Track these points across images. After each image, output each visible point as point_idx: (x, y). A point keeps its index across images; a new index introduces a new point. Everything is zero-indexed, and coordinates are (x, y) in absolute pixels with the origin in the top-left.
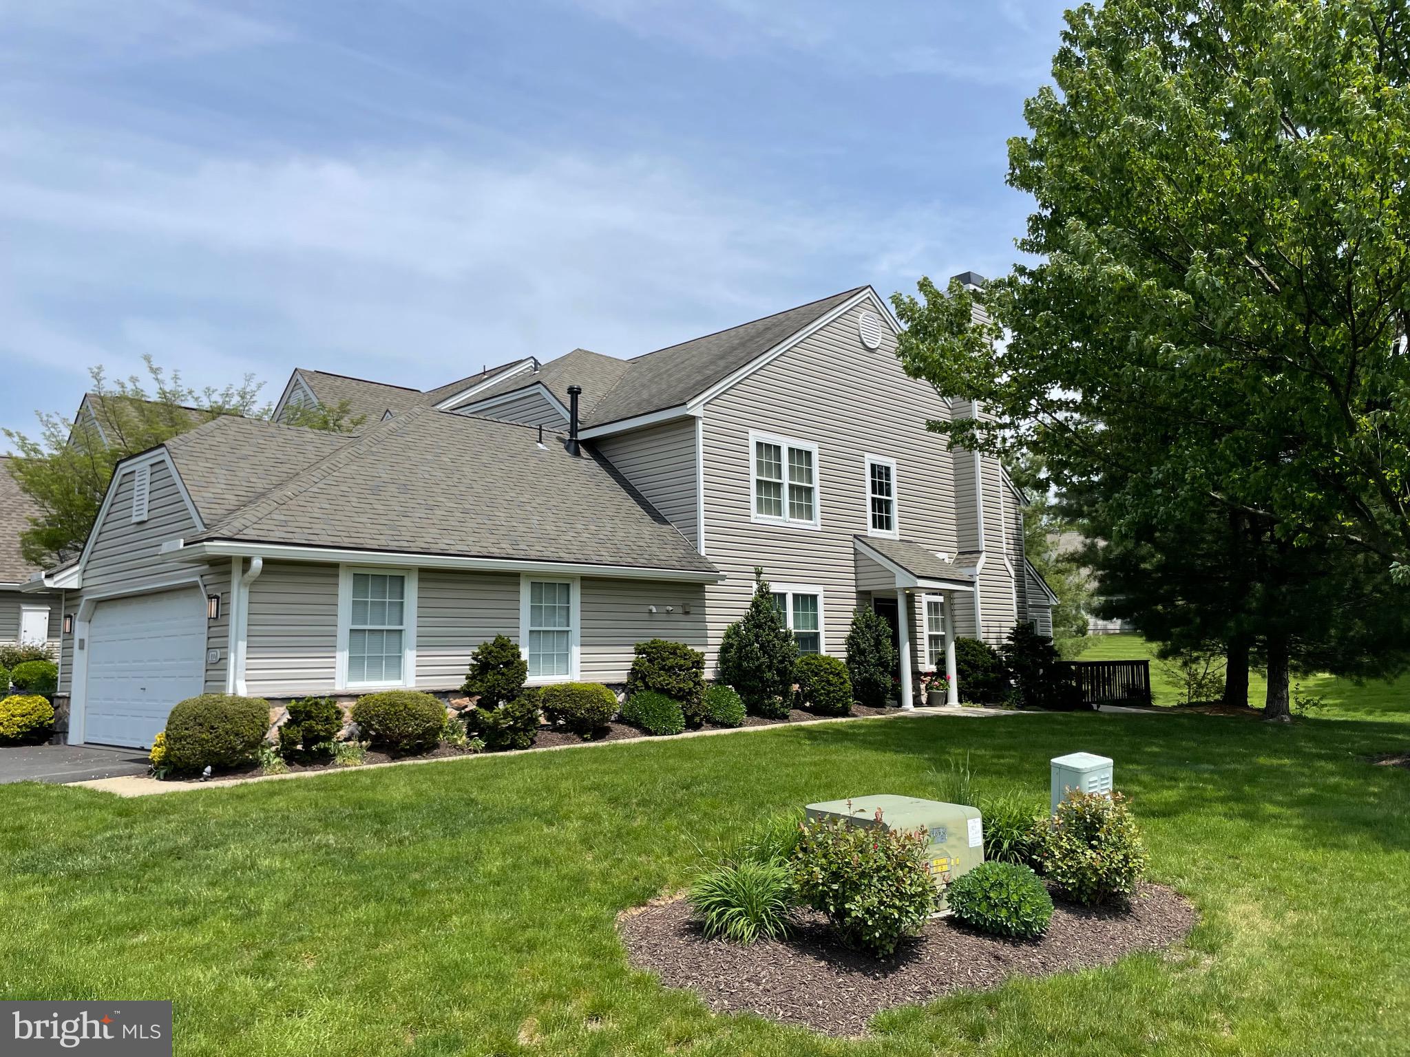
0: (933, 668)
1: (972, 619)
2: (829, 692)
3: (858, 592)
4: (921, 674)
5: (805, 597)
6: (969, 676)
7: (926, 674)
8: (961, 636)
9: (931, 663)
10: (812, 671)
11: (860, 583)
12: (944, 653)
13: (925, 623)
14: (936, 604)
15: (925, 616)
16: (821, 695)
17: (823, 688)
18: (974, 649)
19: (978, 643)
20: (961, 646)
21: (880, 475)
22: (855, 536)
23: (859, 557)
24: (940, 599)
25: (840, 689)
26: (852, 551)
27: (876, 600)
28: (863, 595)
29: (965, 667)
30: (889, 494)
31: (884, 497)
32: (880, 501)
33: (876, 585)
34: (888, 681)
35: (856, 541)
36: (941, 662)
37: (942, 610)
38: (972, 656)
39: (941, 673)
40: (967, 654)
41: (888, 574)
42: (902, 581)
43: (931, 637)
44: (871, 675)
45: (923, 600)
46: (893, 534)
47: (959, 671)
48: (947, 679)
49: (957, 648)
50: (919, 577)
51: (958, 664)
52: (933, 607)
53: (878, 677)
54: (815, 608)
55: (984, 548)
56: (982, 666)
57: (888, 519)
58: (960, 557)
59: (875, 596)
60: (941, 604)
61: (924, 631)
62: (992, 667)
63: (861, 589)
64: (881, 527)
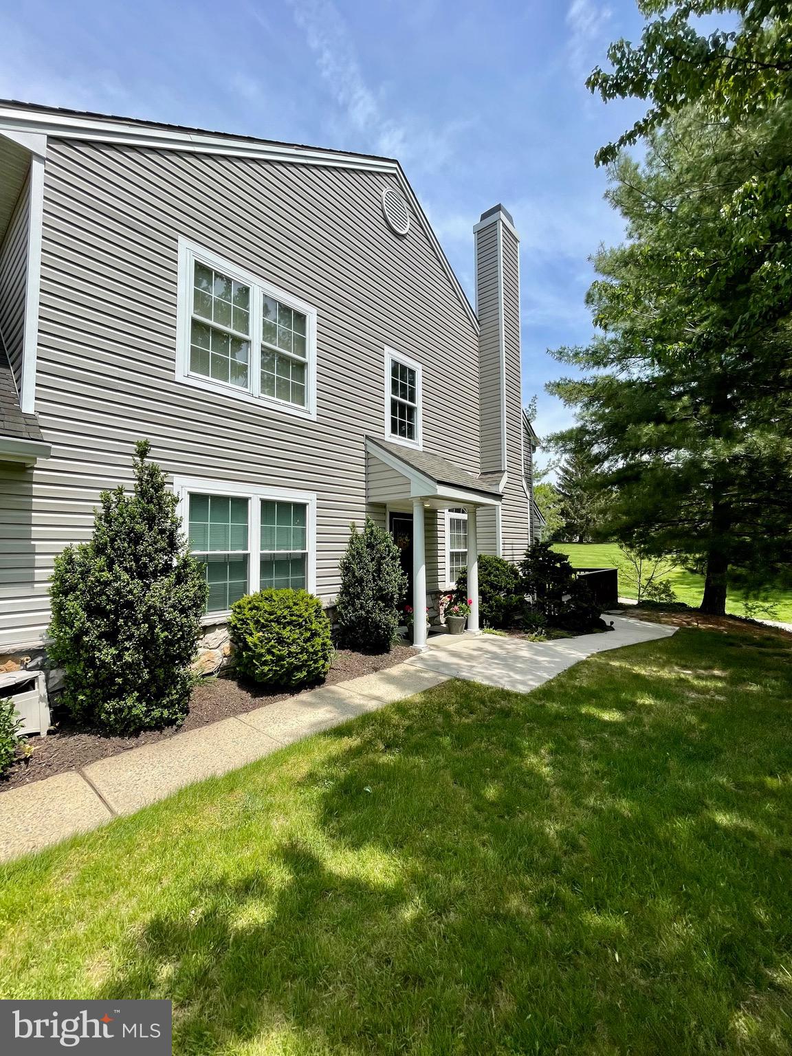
0: (452, 586)
1: (493, 536)
2: (281, 658)
3: (369, 504)
4: (441, 593)
5: (284, 506)
6: (490, 598)
7: (446, 593)
8: (483, 553)
9: (452, 580)
10: (257, 622)
11: (371, 492)
12: (465, 572)
13: (447, 541)
14: (458, 521)
15: (447, 534)
16: (265, 663)
17: (269, 652)
18: (498, 569)
19: (500, 561)
20: (484, 565)
21: (402, 376)
22: (367, 437)
23: (371, 462)
24: (464, 516)
25: (303, 650)
26: (363, 454)
27: (392, 515)
28: (376, 508)
29: (488, 589)
30: (412, 399)
31: (407, 402)
32: (402, 406)
33: (389, 496)
35: (368, 442)
36: (463, 581)
37: (465, 527)
38: (495, 576)
39: (460, 595)
40: (489, 574)
41: (401, 481)
42: (419, 488)
43: (452, 554)
44: (368, 612)
45: (446, 517)
46: (417, 444)
47: (481, 593)
48: (468, 603)
49: (480, 567)
50: (440, 483)
51: (480, 585)
52: (455, 524)
53: (377, 616)
54: (303, 521)
55: (506, 468)
56: (505, 587)
57: (411, 427)
58: (483, 477)
59: (390, 509)
60: (465, 522)
61: (446, 547)
62: (515, 588)
63: (372, 500)
64: (403, 434)
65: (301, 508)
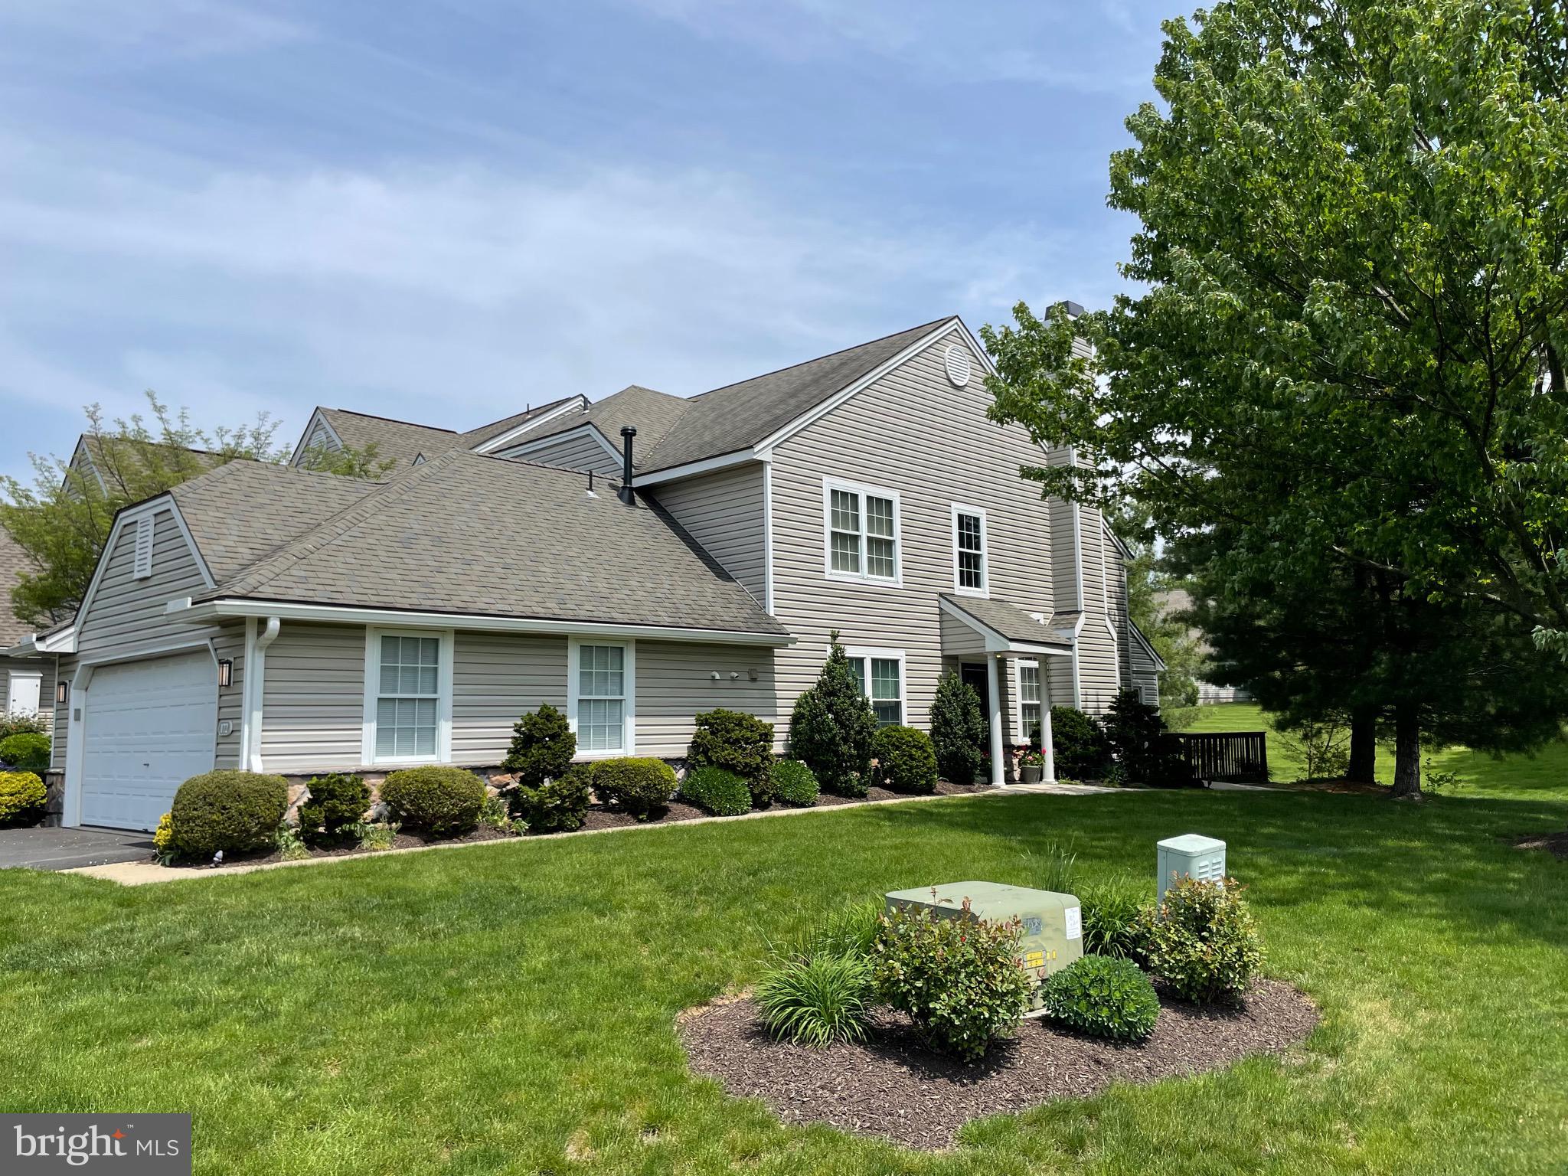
0: (1027, 741)
1: (1070, 686)
2: (912, 768)
3: (944, 657)
4: (1013, 747)
5: (885, 662)
6: (1066, 749)
7: (1019, 748)
8: (1058, 705)
9: (1025, 735)
10: (893, 745)
11: (946, 646)
12: (1038, 724)
13: (1019, 691)
14: (1030, 670)
15: (1018, 684)
16: (903, 770)
17: (904, 763)
18: (1073, 720)
19: (1076, 713)
20: (1057, 716)
21: (969, 527)
22: (941, 595)
23: (945, 618)
24: (1034, 664)
25: (924, 765)
26: (937, 610)
27: (964, 665)
28: (949, 660)
29: (1063, 740)
30: (978, 548)
31: (973, 551)
32: (968, 555)
33: (964, 649)
34: (977, 755)
35: (941, 599)
36: (1036, 734)
37: (1037, 676)
38: (1070, 727)
39: (1036, 747)
40: (1064, 725)
41: (977, 637)
42: (993, 644)
43: (1024, 706)
44: (958, 748)
45: (1016, 666)
46: (983, 592)
47: (1055, 745)
48: (1042, 753)
49: (1053, 719)
50: (1012, 640)
51: (1054, 737)
52: (1026, 673)
53: (966, 751)
54: (896, 674)
55: (1083, 608)
56: (1081, 739)
57: (977, 576)
58: (1057, 617)
59: (961, 661)
60: (1036, 669)
61: (1017, 700)
62: (1092, 739)
63: (947, 653)
64: (969, 584)
65: (895, 663)
